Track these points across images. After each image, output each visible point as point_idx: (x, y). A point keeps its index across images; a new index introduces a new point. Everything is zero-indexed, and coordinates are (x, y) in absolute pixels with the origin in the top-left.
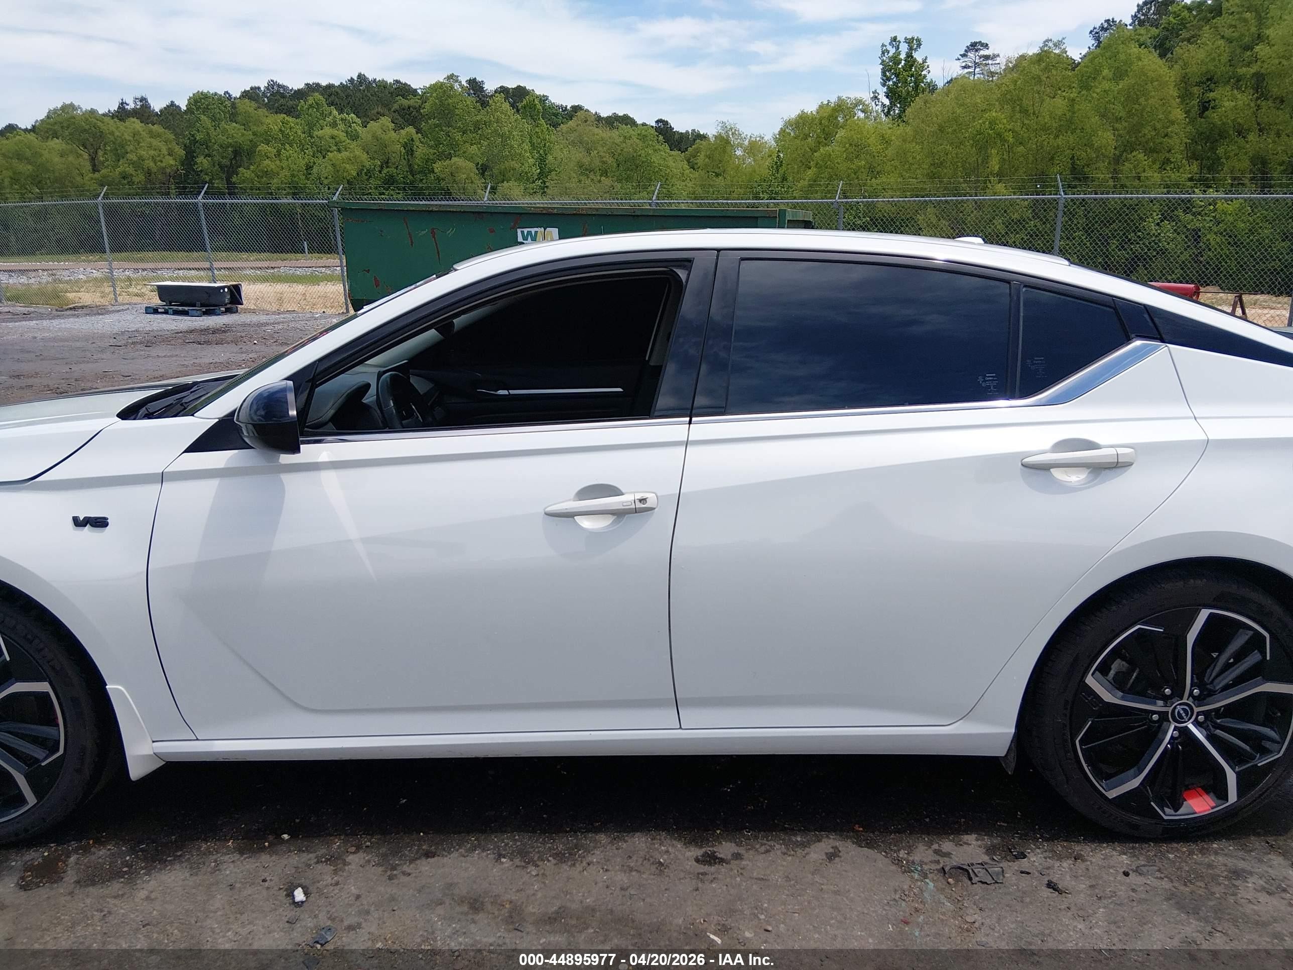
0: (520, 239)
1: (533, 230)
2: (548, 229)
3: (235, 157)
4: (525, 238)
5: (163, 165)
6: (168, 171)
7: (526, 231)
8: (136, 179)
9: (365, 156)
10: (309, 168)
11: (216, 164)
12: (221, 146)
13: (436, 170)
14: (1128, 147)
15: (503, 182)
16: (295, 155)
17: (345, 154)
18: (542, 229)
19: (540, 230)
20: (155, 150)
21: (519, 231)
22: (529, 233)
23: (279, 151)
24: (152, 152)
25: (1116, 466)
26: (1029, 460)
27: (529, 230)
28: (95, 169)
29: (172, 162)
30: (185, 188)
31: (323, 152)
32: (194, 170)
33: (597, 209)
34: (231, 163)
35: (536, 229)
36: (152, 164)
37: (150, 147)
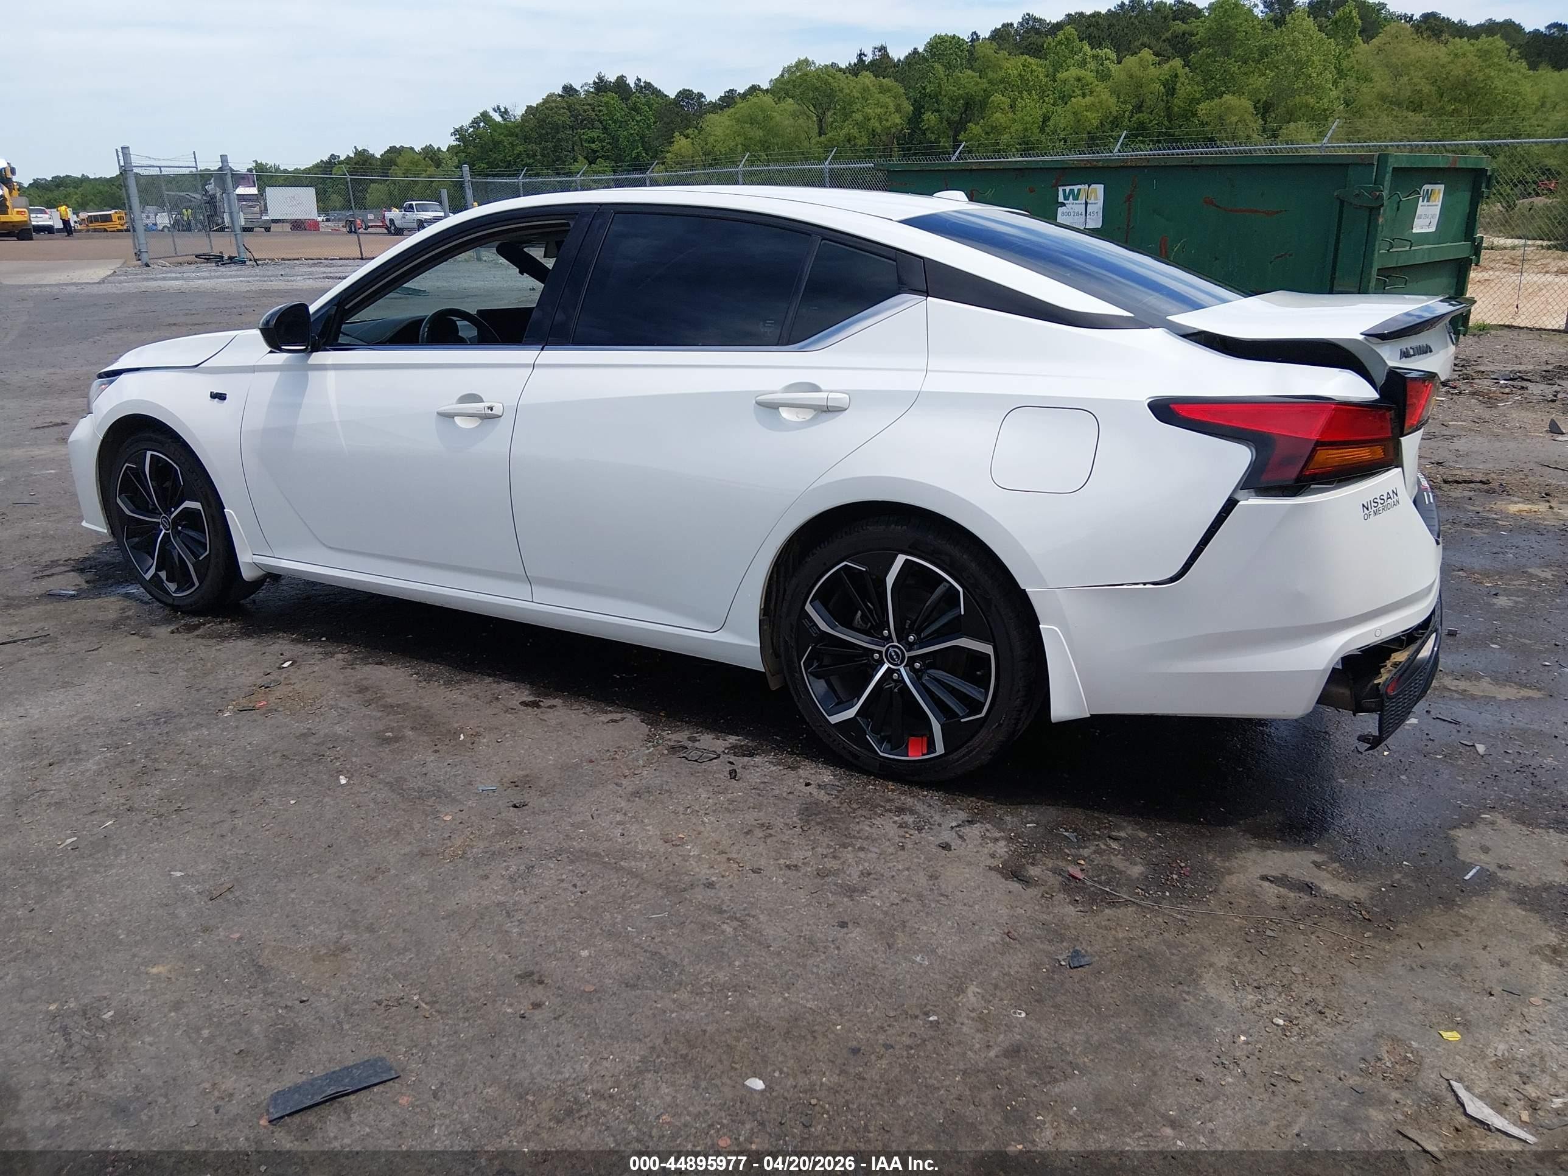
0: (1061, 199)
1: (1076, 188)
2: (1093, 186)
3: (965, 111)
4: (1066, 198)
5: (888, 124)
6: (893, 130)
7: (1068, 189)
8: (859, 143)
9: (1113, 100)
10: (1046, 119)
11: (944, 121)
12: (951, 99)
13: (1200, 113)
15: (1289, 122)
16: (1032, 104)
17: (1089, 99)
18: (1087, 187)
19: (1084, 187)
20: (882, 107)
21: (1061, 189)
22: (1072, 191)
23: (1014, 100)
24: (879, 110)
25: (827, 410)
26: (760, 398)
27: (1071, 187)
28: (821, 133)
29: (898, 121)
30: (909, 149)
31: (1065, 99)
32: (920, 129)
34: (961, 117)
35: (1079, 187)
36: (877, 124)
37: (878, 104)
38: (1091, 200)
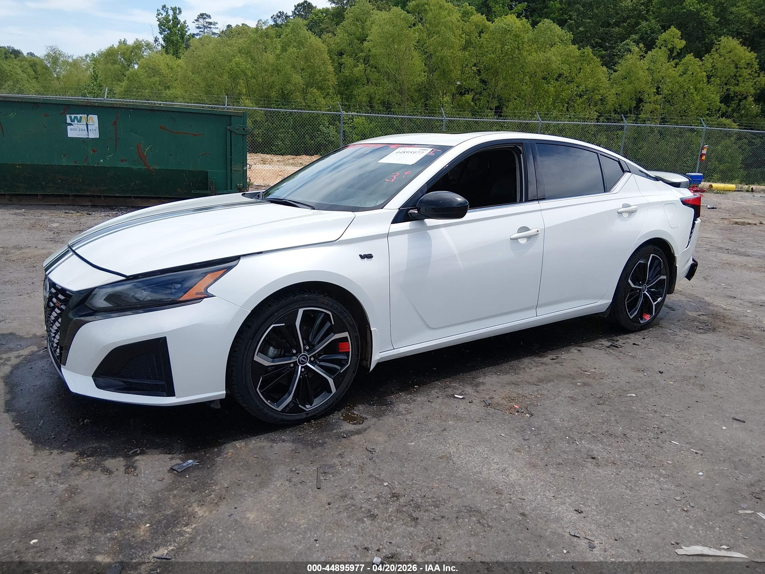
0: (69, 121)
1: (79, 116)
2: (90, 116)
4: (72, 121)
7: (73, 116)
14: (308, 85)
18: (86, 116)
19: (84, 116)
21: (68, 116)
22: (75, 117)
25: (634, 212)
26: (619, 211)
27: (75, 115)
33: (127, 105)
35: (81, 115)
38: (90, 123)
